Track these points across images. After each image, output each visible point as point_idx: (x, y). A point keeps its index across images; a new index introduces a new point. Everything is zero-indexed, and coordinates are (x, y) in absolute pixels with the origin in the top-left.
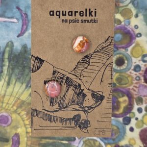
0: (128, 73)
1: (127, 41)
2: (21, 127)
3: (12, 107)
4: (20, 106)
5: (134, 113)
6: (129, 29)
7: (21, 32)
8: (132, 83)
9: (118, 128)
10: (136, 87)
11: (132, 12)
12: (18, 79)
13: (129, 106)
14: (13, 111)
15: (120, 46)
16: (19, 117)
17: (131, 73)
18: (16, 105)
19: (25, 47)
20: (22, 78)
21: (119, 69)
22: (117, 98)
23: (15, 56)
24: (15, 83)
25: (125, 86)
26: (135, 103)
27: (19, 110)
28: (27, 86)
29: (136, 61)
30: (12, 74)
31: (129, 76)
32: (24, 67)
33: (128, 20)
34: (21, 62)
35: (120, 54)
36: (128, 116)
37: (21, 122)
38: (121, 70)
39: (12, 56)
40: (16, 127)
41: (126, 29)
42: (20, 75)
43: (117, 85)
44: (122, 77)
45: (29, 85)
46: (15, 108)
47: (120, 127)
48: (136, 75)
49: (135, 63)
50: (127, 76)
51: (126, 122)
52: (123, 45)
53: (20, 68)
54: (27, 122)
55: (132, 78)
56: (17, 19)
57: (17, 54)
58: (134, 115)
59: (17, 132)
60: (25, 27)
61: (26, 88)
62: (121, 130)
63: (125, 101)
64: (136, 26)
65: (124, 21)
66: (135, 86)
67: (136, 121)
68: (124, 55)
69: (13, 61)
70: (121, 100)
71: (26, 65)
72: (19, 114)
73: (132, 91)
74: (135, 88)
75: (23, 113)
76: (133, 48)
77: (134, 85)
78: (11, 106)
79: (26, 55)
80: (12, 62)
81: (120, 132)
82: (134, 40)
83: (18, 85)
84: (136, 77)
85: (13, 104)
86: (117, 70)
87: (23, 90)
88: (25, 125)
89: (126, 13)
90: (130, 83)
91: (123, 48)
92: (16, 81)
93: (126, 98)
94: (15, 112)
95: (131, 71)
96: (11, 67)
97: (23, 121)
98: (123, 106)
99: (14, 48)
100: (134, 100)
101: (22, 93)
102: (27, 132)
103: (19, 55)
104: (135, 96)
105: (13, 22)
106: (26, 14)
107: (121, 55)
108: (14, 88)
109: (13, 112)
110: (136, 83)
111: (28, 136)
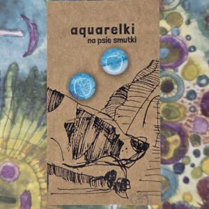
0: (179, 102)
1: (175, 58)
2: (33, 182)
3: (20, 154)
4: (30, 153)
5: (188, 158)
6: (178, 40)
7: (29, 49)
8: (185, 116)
9: (167, 179)
10: (191, 121)
11: (181, 17)
12: (26, 115)
13: (182, 148)
14: (21, 159)
15: (166, 65)
16: (29, 167)
17: (183, 102)
18: (24, 151)
19: (34, 70)
20: (31, 114)
21: (166, 96)
22: (165, 138)
23: (22, 83)
24: (23, 121)
25: (174, 120)
26: (190, 144)
27: (30, 158)
28: (39, 125)
29: (190, 85)
30: (17, 108)
31: (181, 106)
32: (34, 98)
33: (176, 29)
34: (29, 91)
35: (167, 75)
36: (181, 161)
37: (33, 174)
38: (169, 98)
39: (18, 83)
40: (26, 182)
41: (174, 41)
42: (29, 110)
43: (165, 119)
44: (170, 108)
45: (42, 124)
46: (23, 155)
47: (169, 178)
48: (190, 104)
49: (188, 87)
50: (177, 106)
51: (178, 171)
52: (171, 64)
53: (28, 99)
54: (41, 175)
55: (185, 108)
56: (23, 32)
57: (24, 80)
58: (190, 160)
59: (28, 189)
60: (34, 42)
61: (38, 127)
62: (171, 182)
63: (176, 141)
64: (188, 36)
65: (172, 30)
66: (188, 120)
67: (192, 169)
68: (172, 78)
69: (19, 90)
70: (170, 139)
71: (36, 95)
72: (29, 164)
73: (185, 127)
74: (189, 123)
75: (35, 162)
76: (185, 68)
77: (187, 118)
78: (18, 152)
79: (36, 81)
80: (17, 92)
81: (170, 184)
82: (186, 57)
83: (27, 123)
84: (191, 108)
85: (20, 149)
86: (164, 99)
87: (33, 130)
88: (38, 179)
89: (174, 19)
90: (182, 116)
91: (171, 67)
92: (24, 118)
93: (177, 137)
94: (24, 160)
95: (182, 98)
96: (16, 98)
97: (35, 173)
98: (173, 148)
99: (20, 72)
100: (189, 139)
101: (33, 135)
102: (41, 189)
103: (27, 81)
104: (190, 134)
105: (17, 36)
106: (34, 24)
107: (168, 78)
108: (21, 127)
109: (21, 161)
110: (191, 116)
111: (43, 193)
